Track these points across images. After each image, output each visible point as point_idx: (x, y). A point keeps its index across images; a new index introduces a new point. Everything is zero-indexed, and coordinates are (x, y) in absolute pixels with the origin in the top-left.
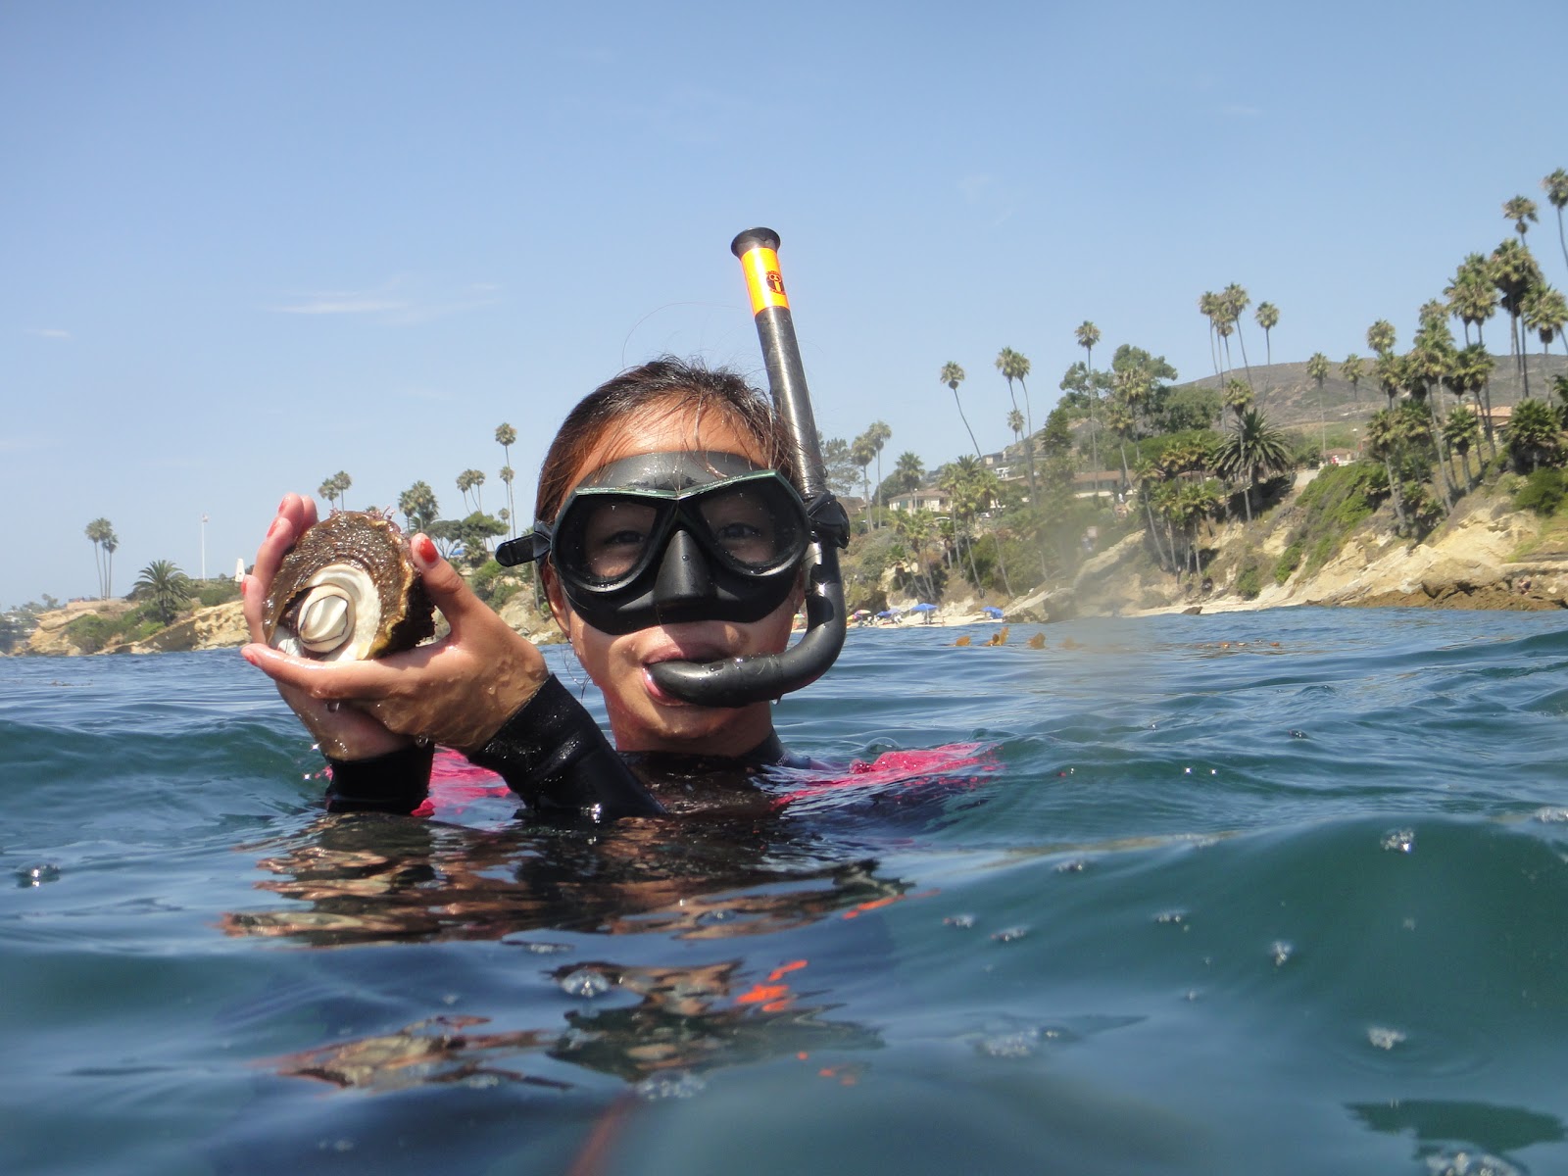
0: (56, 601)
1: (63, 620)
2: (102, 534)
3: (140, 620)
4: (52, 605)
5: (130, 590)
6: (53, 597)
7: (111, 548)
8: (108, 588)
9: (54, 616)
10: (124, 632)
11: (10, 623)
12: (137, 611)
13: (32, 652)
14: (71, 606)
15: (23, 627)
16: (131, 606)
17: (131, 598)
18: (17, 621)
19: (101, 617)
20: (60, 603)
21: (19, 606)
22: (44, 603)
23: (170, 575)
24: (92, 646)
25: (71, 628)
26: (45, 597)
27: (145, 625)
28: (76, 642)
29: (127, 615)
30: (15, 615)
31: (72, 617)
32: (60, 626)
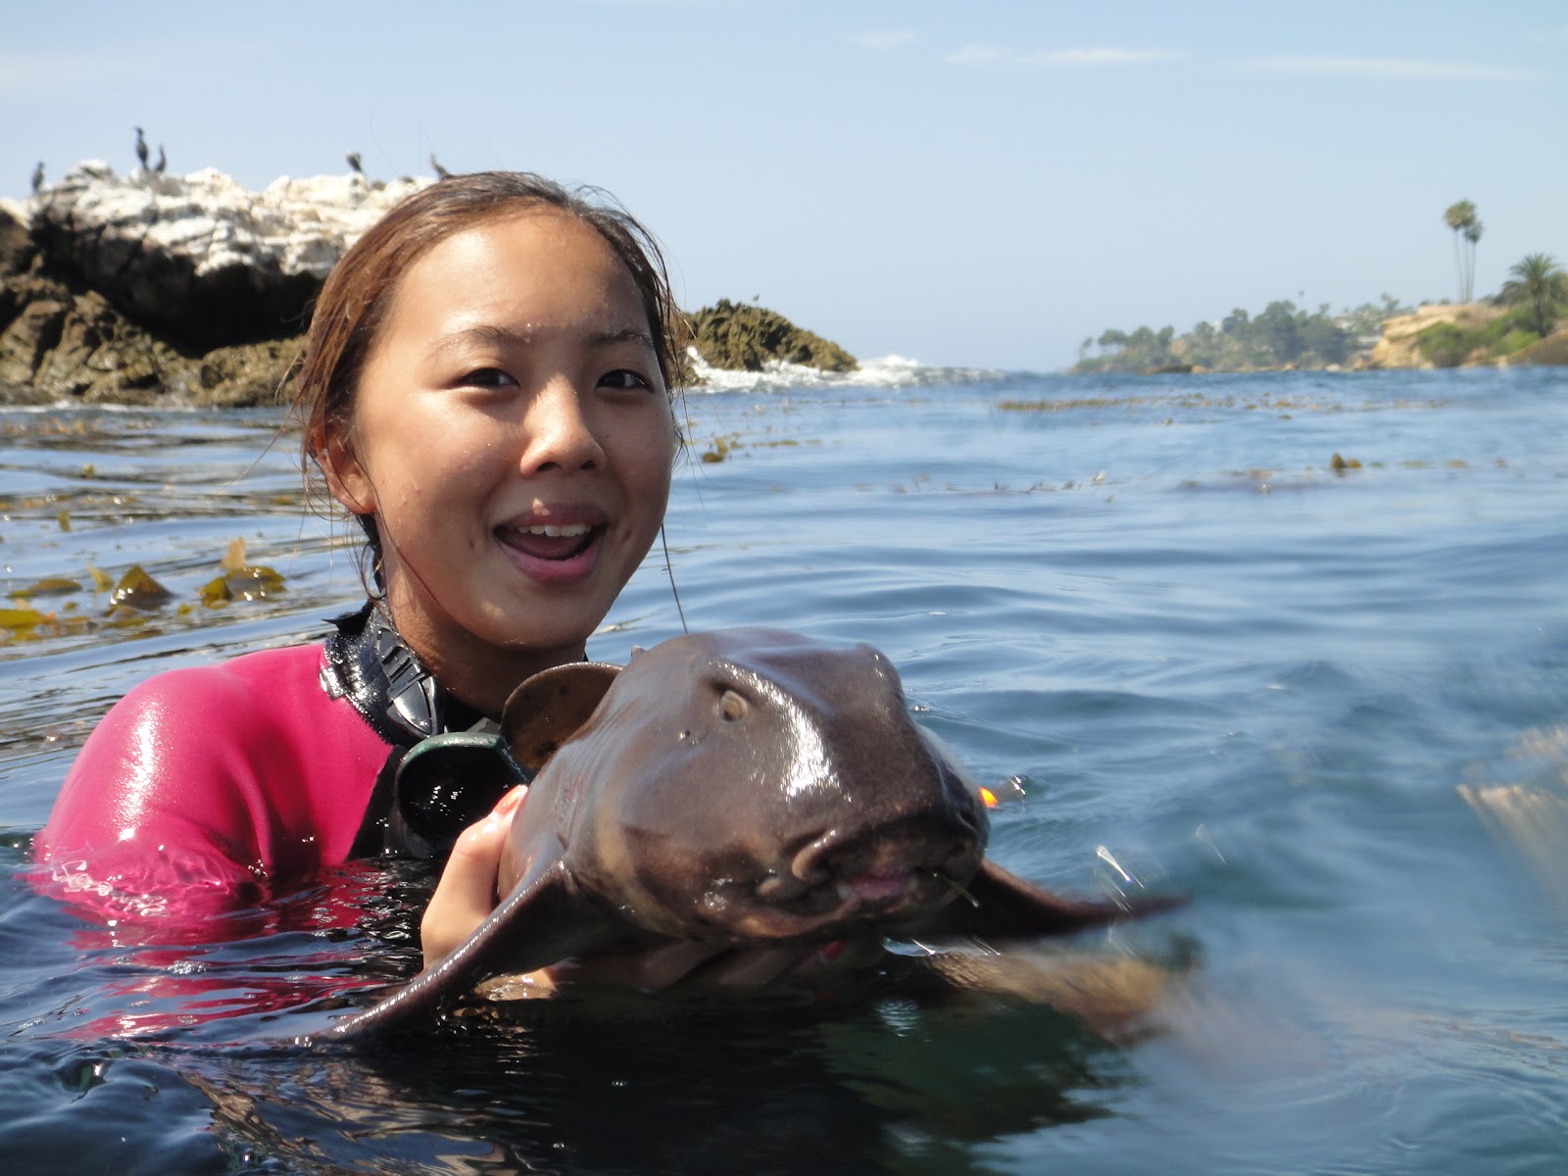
0: (1396, 302)
1: (1412, 328)
2: (1463, 220)
3: (1507, 330)
4: (1392, 309)
5: (1496, 290)
6: (1394, 297)
7: (1474, 237)
8: (1468, 288)
9: (1402, 323)
10: (1488, 344)
11: (1341, 330)
12: (1506, 319)
13: (1375, 367)
14: (1422, 311)
15: (1357, 334)
16: (1498, 313)
17: (1498, 301)
18: (1350, 328)
19: (1462, 325)
20: (1402, 305)
21: (1353, 308)
22: (1382, 305)
23: (1549, 273)
24: (1452, 361)
25: (1423, 340)
26: (1385, 297)
27: (1515, 338)
28: (1429, 356)
29: (1492, 323)
30: (1348, 319)
31: (1424, 325)
32: (1409, 336)
